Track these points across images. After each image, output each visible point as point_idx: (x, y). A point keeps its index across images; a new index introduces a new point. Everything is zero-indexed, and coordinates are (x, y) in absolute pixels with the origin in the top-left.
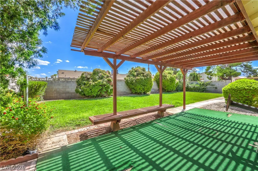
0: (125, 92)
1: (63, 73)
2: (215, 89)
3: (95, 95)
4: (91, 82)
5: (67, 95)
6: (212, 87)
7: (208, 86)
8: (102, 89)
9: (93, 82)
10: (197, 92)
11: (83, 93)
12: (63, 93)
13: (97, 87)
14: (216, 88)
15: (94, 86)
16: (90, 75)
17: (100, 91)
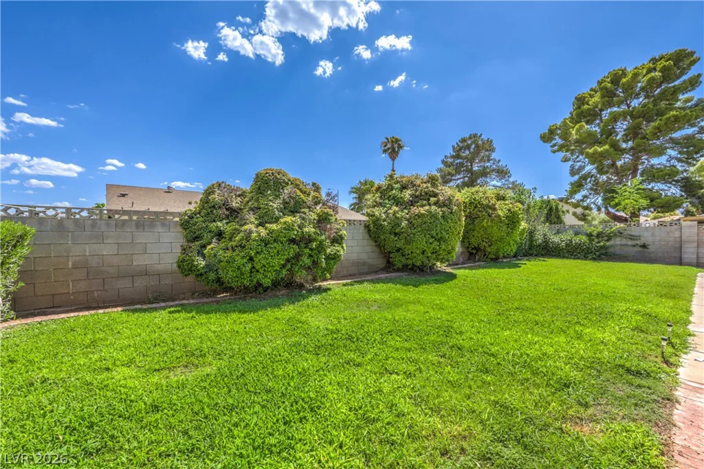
0: (364, 264)
1: (123, 195)
2: (640, 249)
3: (267, 282)
4: (252, 227)
5: (140, 283)
6: (630, 243)
7: (618, 241)
8: (297, 256)
9: (261, 224)
10: (578, 258)
11: (212, 276)
12: (121, 276)
13: (279, 247)
14: (644, 246)
15: (266, 243)
16: (239, 196)
17: (289, 266)
